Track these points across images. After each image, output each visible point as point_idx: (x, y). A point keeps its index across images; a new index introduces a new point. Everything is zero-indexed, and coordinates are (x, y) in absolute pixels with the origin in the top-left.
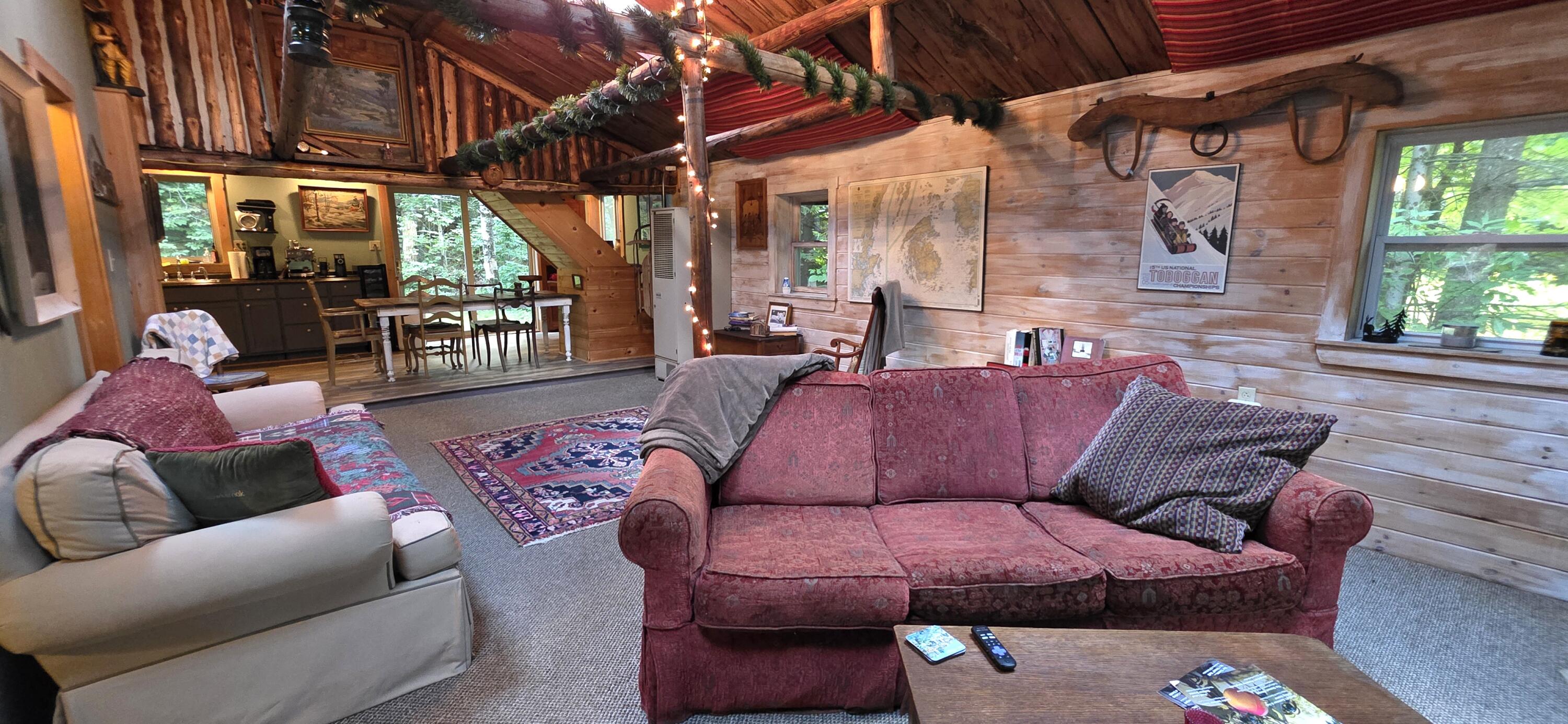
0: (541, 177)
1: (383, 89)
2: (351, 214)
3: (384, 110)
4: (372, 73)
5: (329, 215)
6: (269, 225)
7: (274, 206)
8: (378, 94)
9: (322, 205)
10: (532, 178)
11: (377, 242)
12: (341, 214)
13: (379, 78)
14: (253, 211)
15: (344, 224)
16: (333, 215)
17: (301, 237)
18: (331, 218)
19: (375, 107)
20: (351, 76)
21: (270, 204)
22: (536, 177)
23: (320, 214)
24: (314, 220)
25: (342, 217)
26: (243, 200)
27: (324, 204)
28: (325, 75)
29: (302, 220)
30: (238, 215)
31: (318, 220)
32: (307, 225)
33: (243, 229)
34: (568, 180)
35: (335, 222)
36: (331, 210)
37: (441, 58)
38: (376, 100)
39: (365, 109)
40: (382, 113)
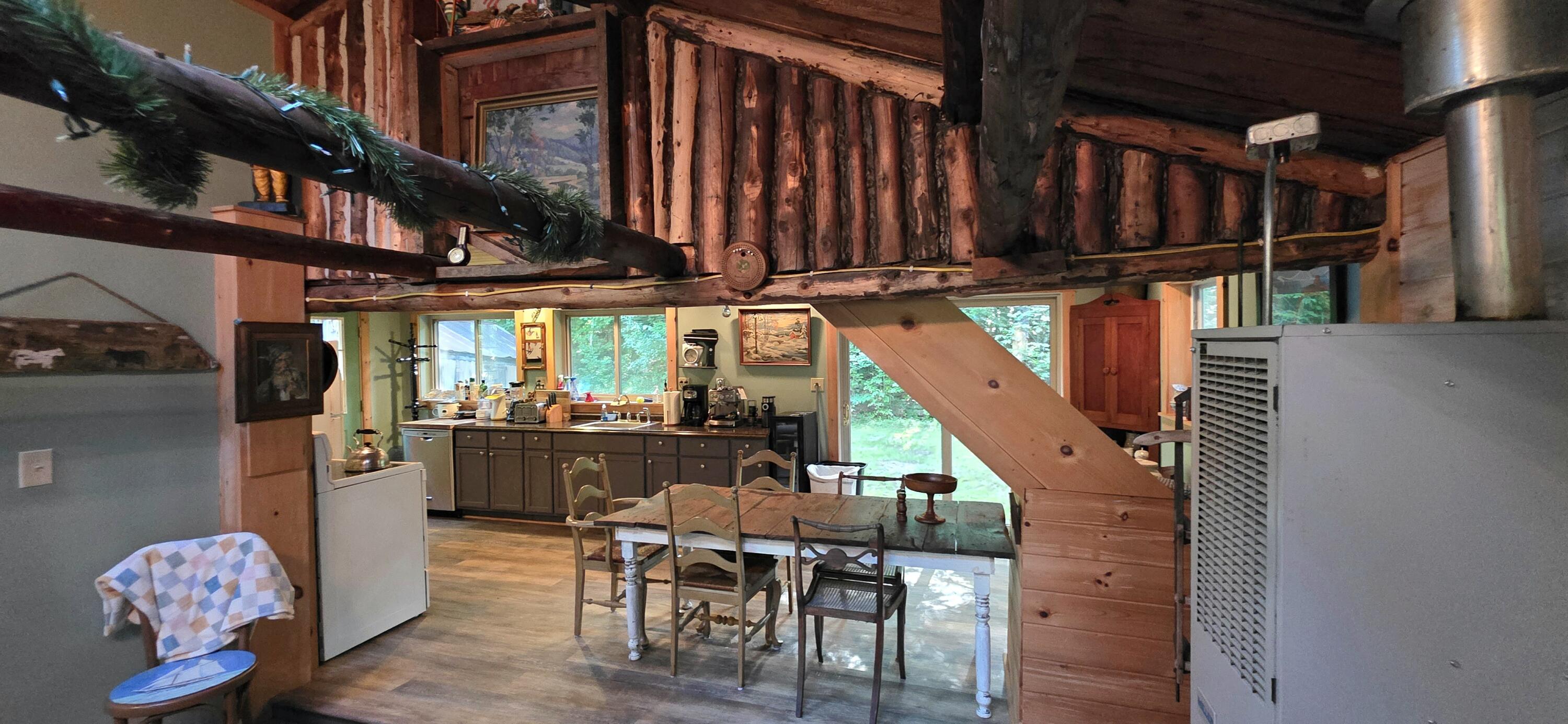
0: (870, 258)
1: (585, 128)
2: (792, 343)
3: (583, 169)
4: (573, 105)
5: (768, 344)
6: (710, 361)
7: (716, 336)
8: (576, 142)
9: (760, 332)
10: (846, 264)
11: (820, 379)
12: (780, 342)
13: (582, 111)
14: (697, 342)
15: (784, 356)
16: (772, 345)
17: (739, 374)
18: (772, 349)
19: (571, 164)
20: (544, 119)
21: (713, 333)
22: (856, 260)
23: (759, 343)
24: (752, 351)
25: (782, 346)
26: (690, 332)
27: (763, 331)
28: (512, 128)
29: (741, 351)
30: (686, 346)
31: (756, 352)
32: (745, 359)
33: (686, 365)
34: (943, 257)
35: (774, 354)
36: (771, 338)
37: (674, 33)
38: (573, 153)
39: (558, 173)
40: (580, 175)
